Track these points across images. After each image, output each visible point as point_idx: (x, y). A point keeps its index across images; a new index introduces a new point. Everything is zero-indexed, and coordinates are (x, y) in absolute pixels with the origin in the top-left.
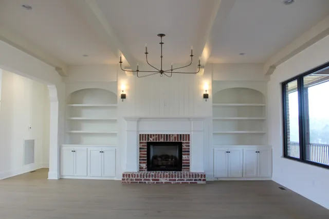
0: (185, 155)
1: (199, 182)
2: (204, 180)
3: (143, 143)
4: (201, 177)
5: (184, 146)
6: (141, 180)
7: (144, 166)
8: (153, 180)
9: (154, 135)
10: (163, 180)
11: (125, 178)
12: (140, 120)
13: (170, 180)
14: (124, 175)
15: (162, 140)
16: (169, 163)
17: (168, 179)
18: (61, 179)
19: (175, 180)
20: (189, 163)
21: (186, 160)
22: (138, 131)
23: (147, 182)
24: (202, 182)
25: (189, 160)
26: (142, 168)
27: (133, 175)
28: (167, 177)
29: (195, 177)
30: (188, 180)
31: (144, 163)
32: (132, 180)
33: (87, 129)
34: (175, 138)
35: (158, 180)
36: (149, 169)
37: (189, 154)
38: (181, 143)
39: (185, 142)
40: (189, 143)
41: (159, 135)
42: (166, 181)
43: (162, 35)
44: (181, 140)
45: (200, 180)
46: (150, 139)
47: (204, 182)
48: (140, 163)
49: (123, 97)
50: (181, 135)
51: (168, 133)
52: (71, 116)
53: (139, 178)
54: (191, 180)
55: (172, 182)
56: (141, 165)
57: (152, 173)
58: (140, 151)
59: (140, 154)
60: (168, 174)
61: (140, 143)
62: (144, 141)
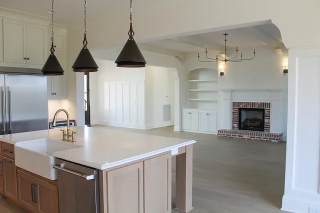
0: (266, 119)
1: (273, 141)
2: (277, 140)
3: (235, 108)
4: (275, 137)
5: (266, 112)
6: (230, 135)
7: (236, 125)
8: (238, 136)
9: (243, 103)
10: (246, 137)
11: (220, 133)
12: (232, 91)
13: (251, 137)
14: (219, 131)
15: (249, 107)
16: (256, 125)
17: (249, 136)
18: (182, 132)
19: (255, 137)
20: (269, 125)
21: (267, 123)
22: (231, 100)
23: (234, 137)
24: (275, 141)
25: (269, 123)
26: (234, 127)
27: (225, 131)
28: (248, 135)
29: (270, 137)
30: (264, 138)
31: (236, 123)
32: (224, 135)
33: (201, 97)
34: (259, 105)
35: (242, 136)
36: (240, 128)
37: (269, 119)
38: (264, 110)
39: (266, 108)
40: (269, 110)
41: (247, 103)
42: (248, 138)
43: (226, 35)
44: (263, 107)
45: (274, 139)
46: (240, 105)
47: (277, 141)
48: (233, 123)
49: (222, 74)
50: (263, 103)
51: (254, 102)
52: (191, 89)
53: (229, 134)
54: (266, 138)
55: (252, 139)
56: (234, 125)
57: (239, 131)
58: (233, 115)
59: (233, 117)
60: (249, 132)
61: (233, 108)
62: (236, 107)
